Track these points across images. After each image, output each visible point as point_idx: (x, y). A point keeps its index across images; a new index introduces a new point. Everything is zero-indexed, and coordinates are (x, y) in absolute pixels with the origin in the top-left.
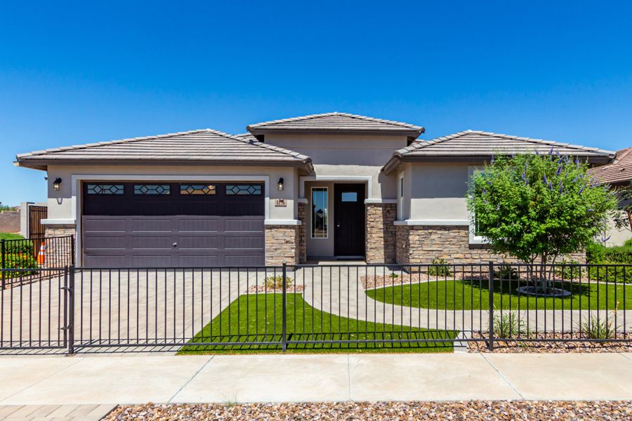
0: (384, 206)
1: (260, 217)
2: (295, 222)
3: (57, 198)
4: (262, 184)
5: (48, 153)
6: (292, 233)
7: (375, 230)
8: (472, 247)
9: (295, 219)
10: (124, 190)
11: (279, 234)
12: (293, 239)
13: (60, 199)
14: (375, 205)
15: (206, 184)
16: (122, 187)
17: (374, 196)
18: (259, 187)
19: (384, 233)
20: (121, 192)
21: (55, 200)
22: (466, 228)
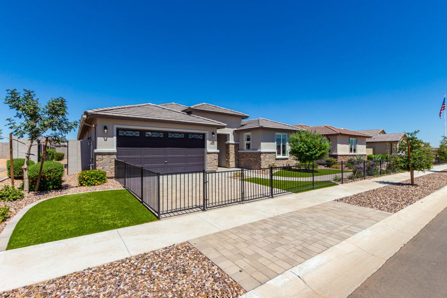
0: (235, 144)
1: (202, 149)
2: (218, 151)
3: (104, 137)
4: (204, 135)
5: (100, 111)
6: (217, 156)
7: (232, 154)
8: (277, 159)
9: (218, 149)
10: (140, 134)
11: (212, 156)
12: (217, 158)
13: (106, 138)
14: (232, 144)
15: (180, 133)
16: (139, 132)
17: (231, 140)
18: (202, 136)
19: (235, 155)
20: (139, 135)
21: (103, 138)
22: (275, 153)
